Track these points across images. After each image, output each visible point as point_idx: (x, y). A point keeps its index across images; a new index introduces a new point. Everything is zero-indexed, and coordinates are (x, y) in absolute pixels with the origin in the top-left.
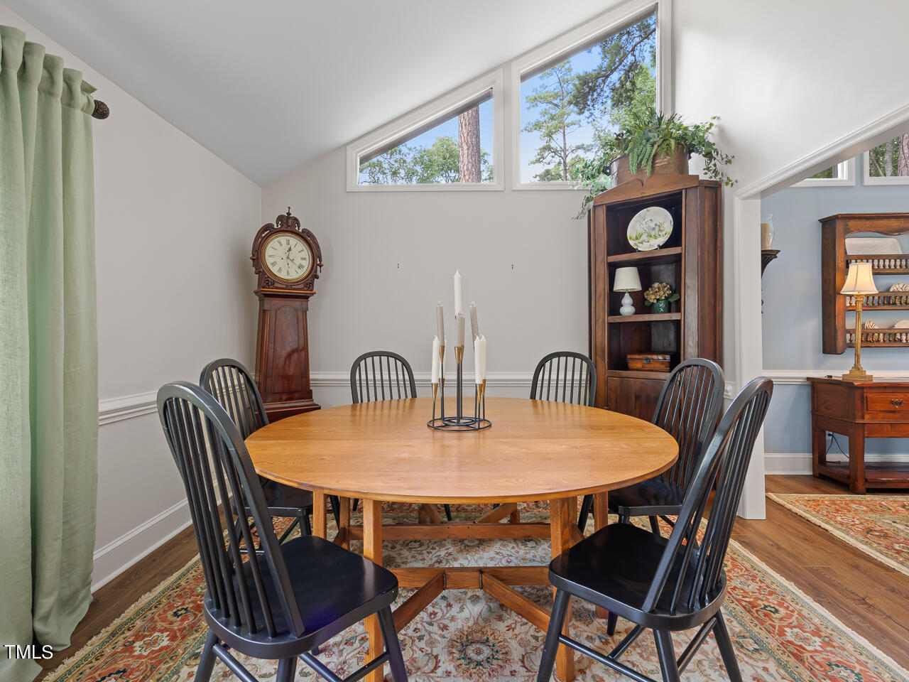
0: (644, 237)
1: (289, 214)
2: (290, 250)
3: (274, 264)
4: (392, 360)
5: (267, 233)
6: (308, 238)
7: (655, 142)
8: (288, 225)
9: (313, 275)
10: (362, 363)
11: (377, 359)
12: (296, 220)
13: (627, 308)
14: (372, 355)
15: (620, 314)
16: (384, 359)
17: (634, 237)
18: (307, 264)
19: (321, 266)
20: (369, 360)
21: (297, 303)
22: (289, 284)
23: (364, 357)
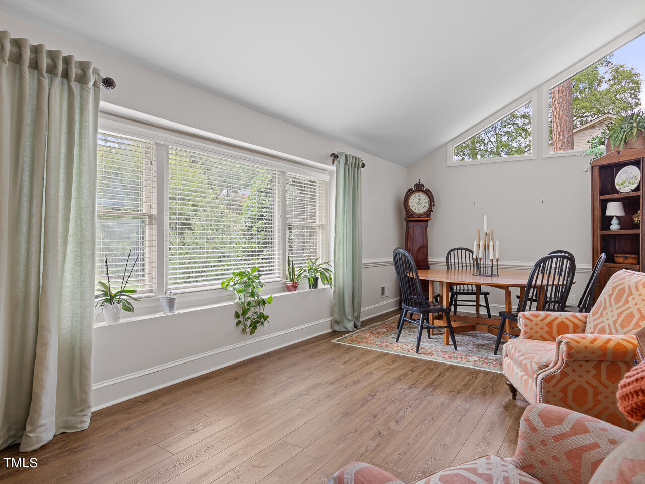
0: (627, 183)
1: (419, 182)
2: (420, 199)
3: (412, 206)
4: (467, 252)
5: (410, 192)
6: (428, 193)
7: (625, 131)
8: (419, 187)
9: (430, 210)
10: (452, 252)
11: (459, 251)
12: (423, 185)
13: (615, 226)
14: (457, 249)
15: (610, 230)
16: (463, 251)
17: (620, 183)
18: (427, 205)
19: (434, 206)
20: (456, 251)
21: (423, 224)
22: (420, 215)
23: (453, 250)
